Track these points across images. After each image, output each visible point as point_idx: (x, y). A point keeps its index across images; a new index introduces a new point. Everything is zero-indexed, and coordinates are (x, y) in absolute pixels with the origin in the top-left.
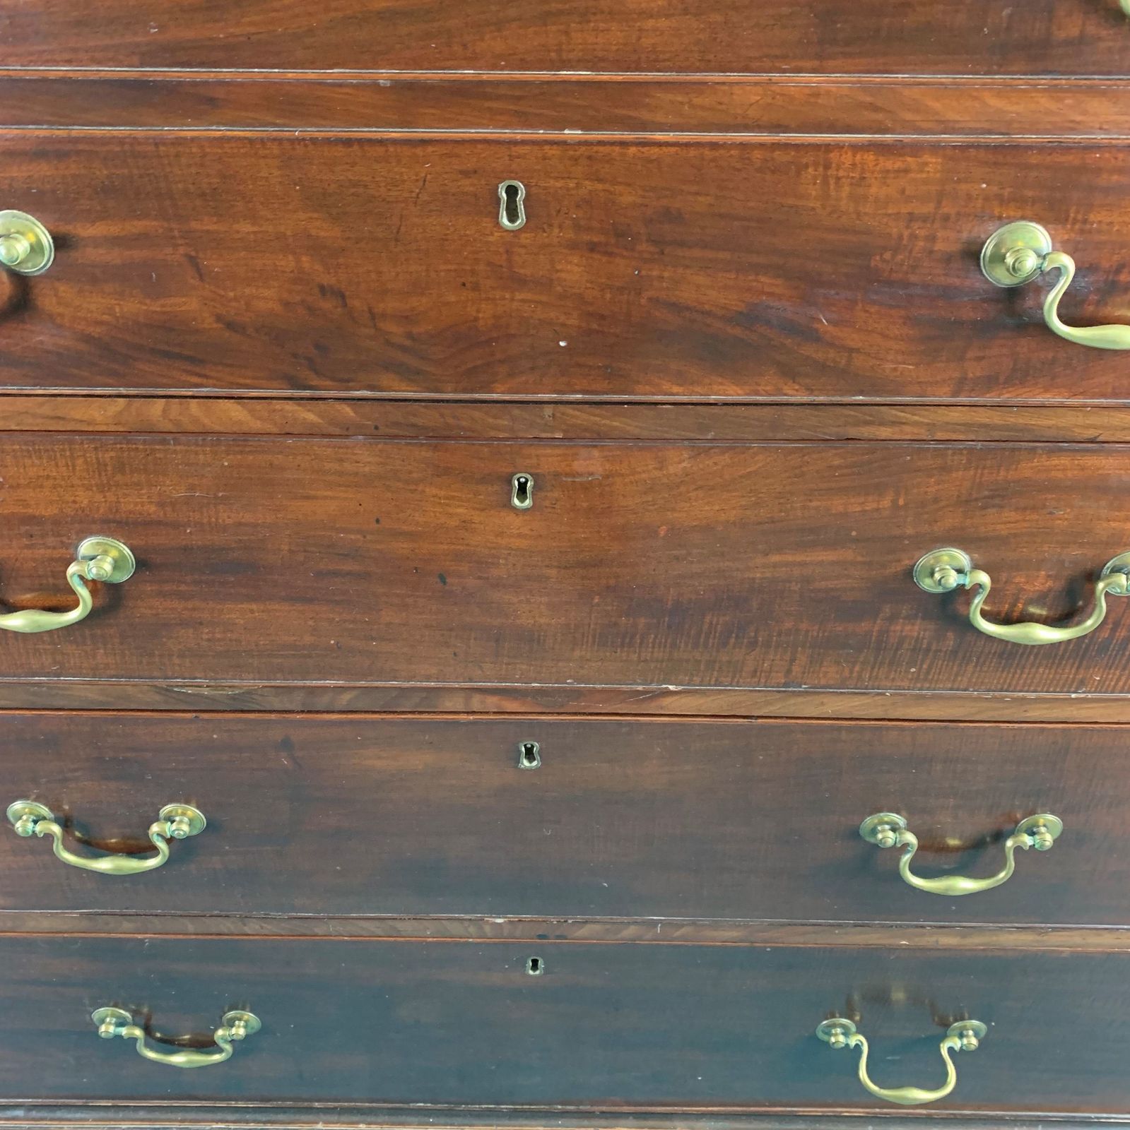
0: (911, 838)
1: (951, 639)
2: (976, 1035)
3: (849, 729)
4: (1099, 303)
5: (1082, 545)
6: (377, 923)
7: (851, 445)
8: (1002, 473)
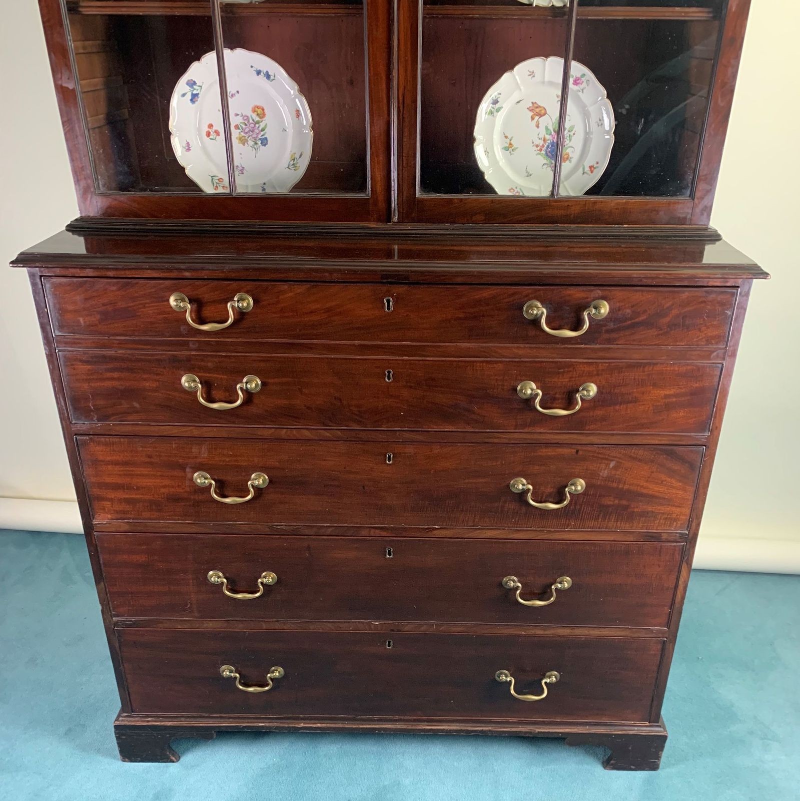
0: (519, 585)
1: (524, 509)
2: (556, 678)
3: (495, 542)
5: (560, 477)
6: (333, 624)
7: (487, 445)
8: (532, 454)
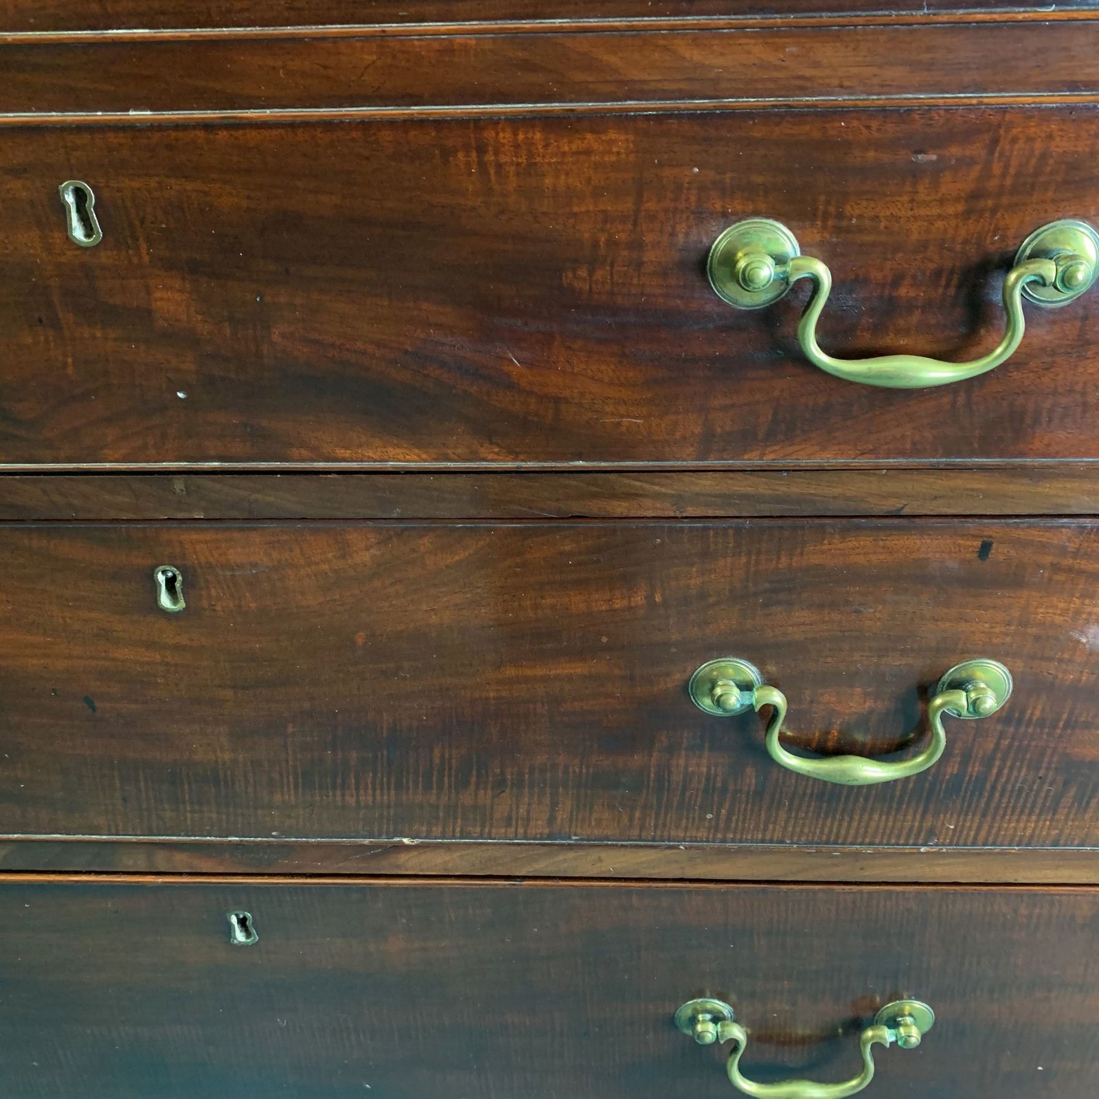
0: (738, 1033)
1: (750, 777)
3: (640, 893)
4: (877, 329)
5: (904, 652)
7: (582, 524)
8: (784, 561)
